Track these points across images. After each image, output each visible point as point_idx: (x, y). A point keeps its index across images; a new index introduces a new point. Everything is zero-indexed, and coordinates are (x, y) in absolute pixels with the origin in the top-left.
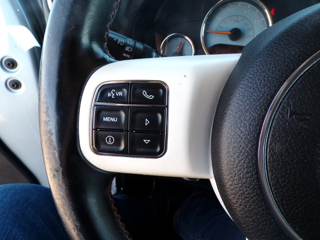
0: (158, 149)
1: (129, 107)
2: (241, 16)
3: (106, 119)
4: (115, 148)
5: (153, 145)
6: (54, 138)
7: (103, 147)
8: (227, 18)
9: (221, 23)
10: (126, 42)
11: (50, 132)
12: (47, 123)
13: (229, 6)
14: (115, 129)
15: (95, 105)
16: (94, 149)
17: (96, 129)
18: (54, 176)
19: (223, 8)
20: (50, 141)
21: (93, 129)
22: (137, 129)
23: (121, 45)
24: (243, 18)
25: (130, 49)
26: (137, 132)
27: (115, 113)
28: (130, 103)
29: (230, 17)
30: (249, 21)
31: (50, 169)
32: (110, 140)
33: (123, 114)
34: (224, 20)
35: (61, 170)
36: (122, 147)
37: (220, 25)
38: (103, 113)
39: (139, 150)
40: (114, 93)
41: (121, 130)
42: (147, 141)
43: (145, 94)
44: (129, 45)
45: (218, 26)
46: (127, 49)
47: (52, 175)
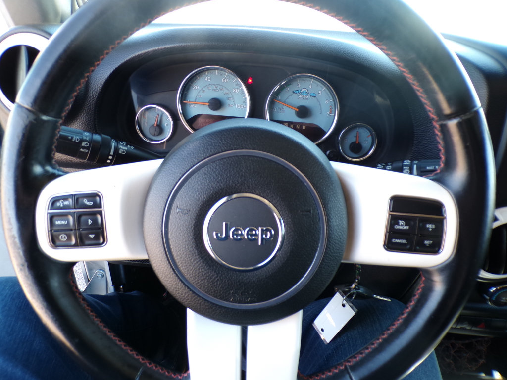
0: (102, 241)
1: (74, 212)
2: (220, 85)
3: (58, 223)
4: (68, 243)
5: (97, 238)
6: (17, 240)
7: (58, 243)
8: (204, 87)
9: (199, 92)
10: (82, 138)
11: (13, 237)
12: (10, 230)
13: (205, 74)
14: (66, 229)
15: (48, 213)
16: (51, 245)
17: (51, 231)
18: (21, 270)
19: (199, 76)
20: (15, 243)
21: (48, 231)
22: (83, 227)
23: (77, 141)
24: (221, 87)
25: (86, 144)
26: (84, 229)
27: (65, 217)
28: (75, 209)
29: (208, 85)
30: (228, 90)
31: (18, 265)
32: (63, 238)
33: (71, 219)
34: (202, 89)
35: (26, 264)
36: (73, 242)
37: (199, 94)
38: (55, 219)
39: (87, 242)
40: (62, 202)
41: (71, 230)
42: (92, 236)
43: (86, 201)
44: (85, 141)
45: (197, 96)
46: (84, 144)
47: (19, 269)
